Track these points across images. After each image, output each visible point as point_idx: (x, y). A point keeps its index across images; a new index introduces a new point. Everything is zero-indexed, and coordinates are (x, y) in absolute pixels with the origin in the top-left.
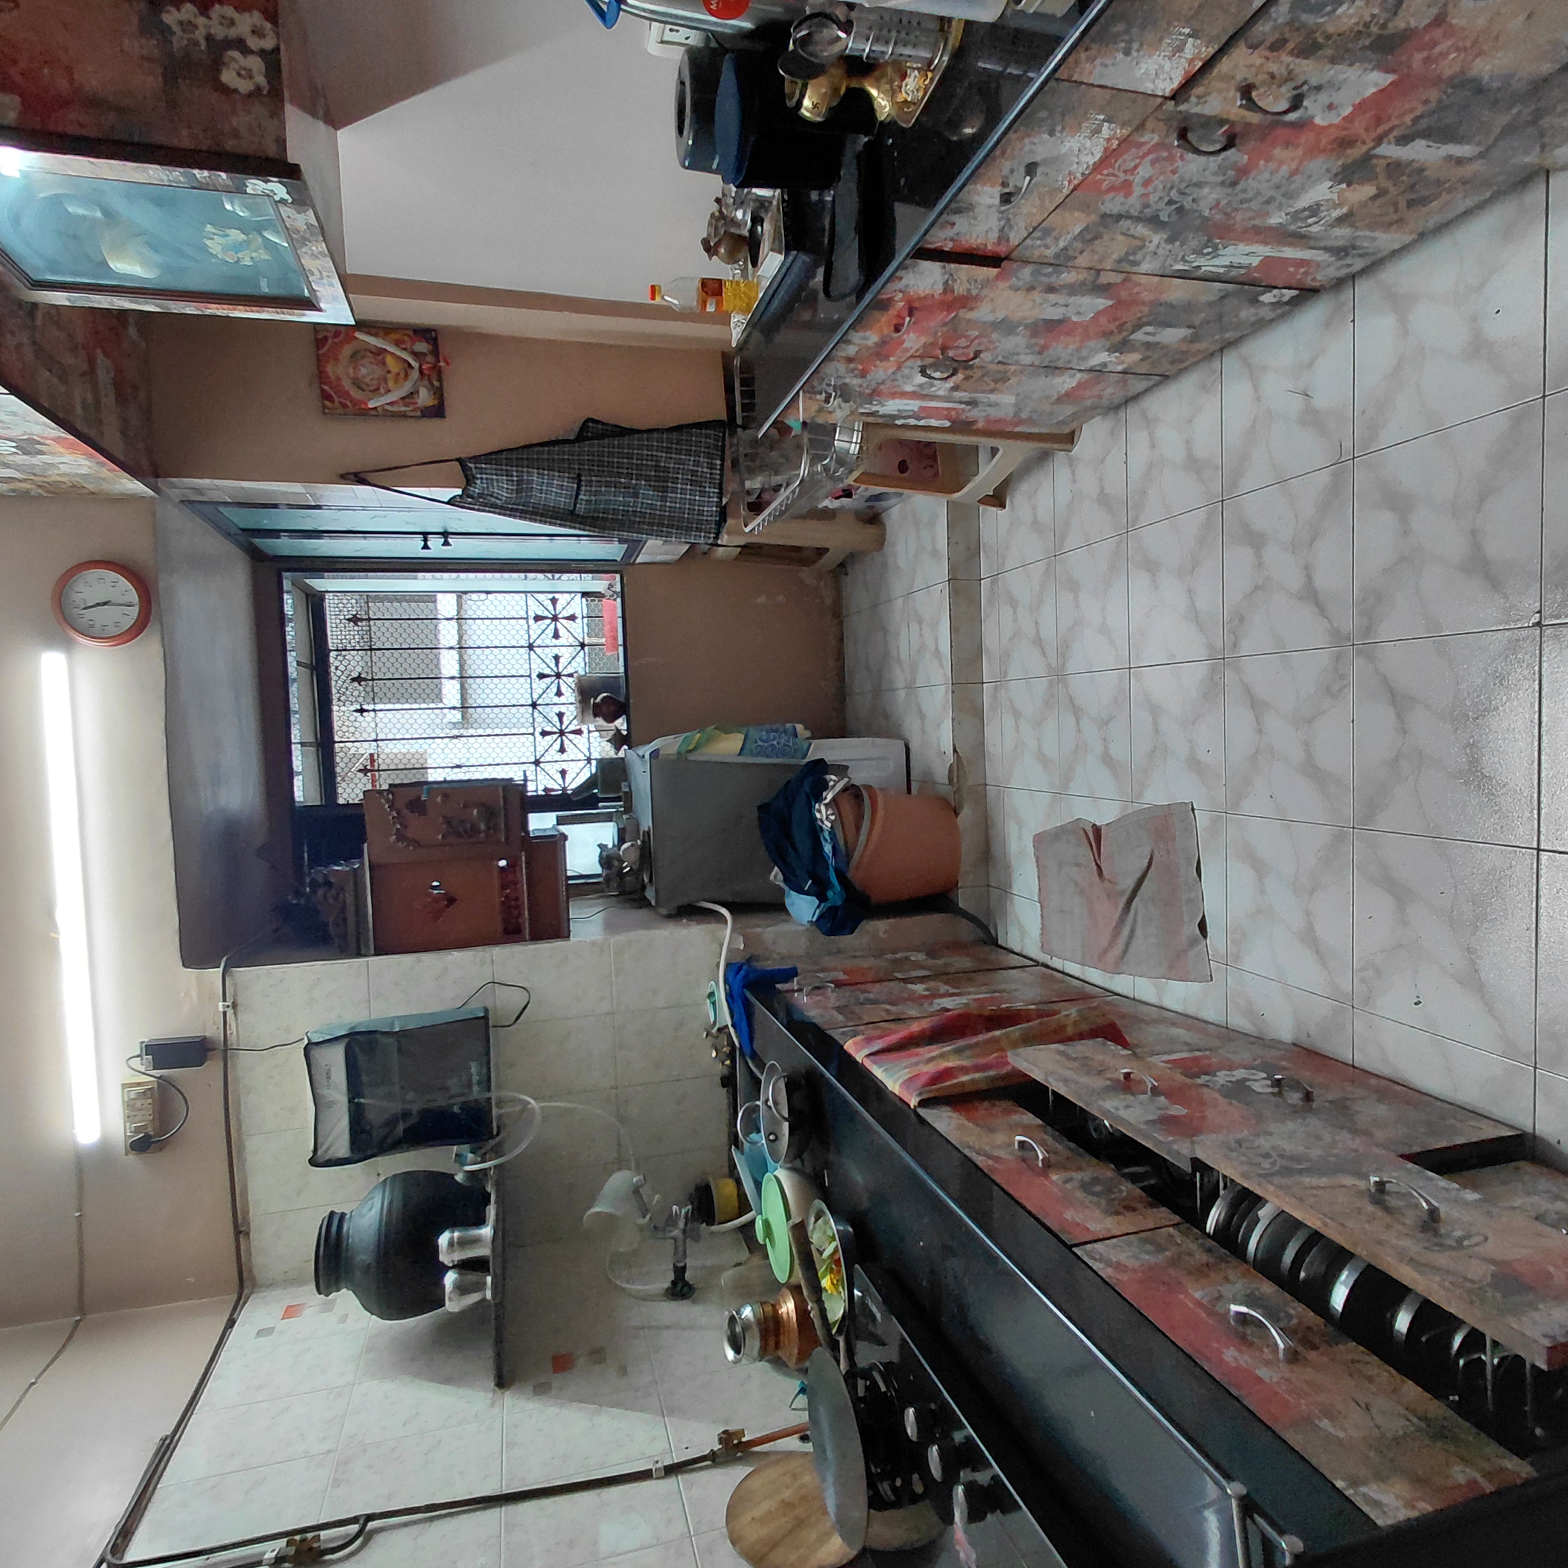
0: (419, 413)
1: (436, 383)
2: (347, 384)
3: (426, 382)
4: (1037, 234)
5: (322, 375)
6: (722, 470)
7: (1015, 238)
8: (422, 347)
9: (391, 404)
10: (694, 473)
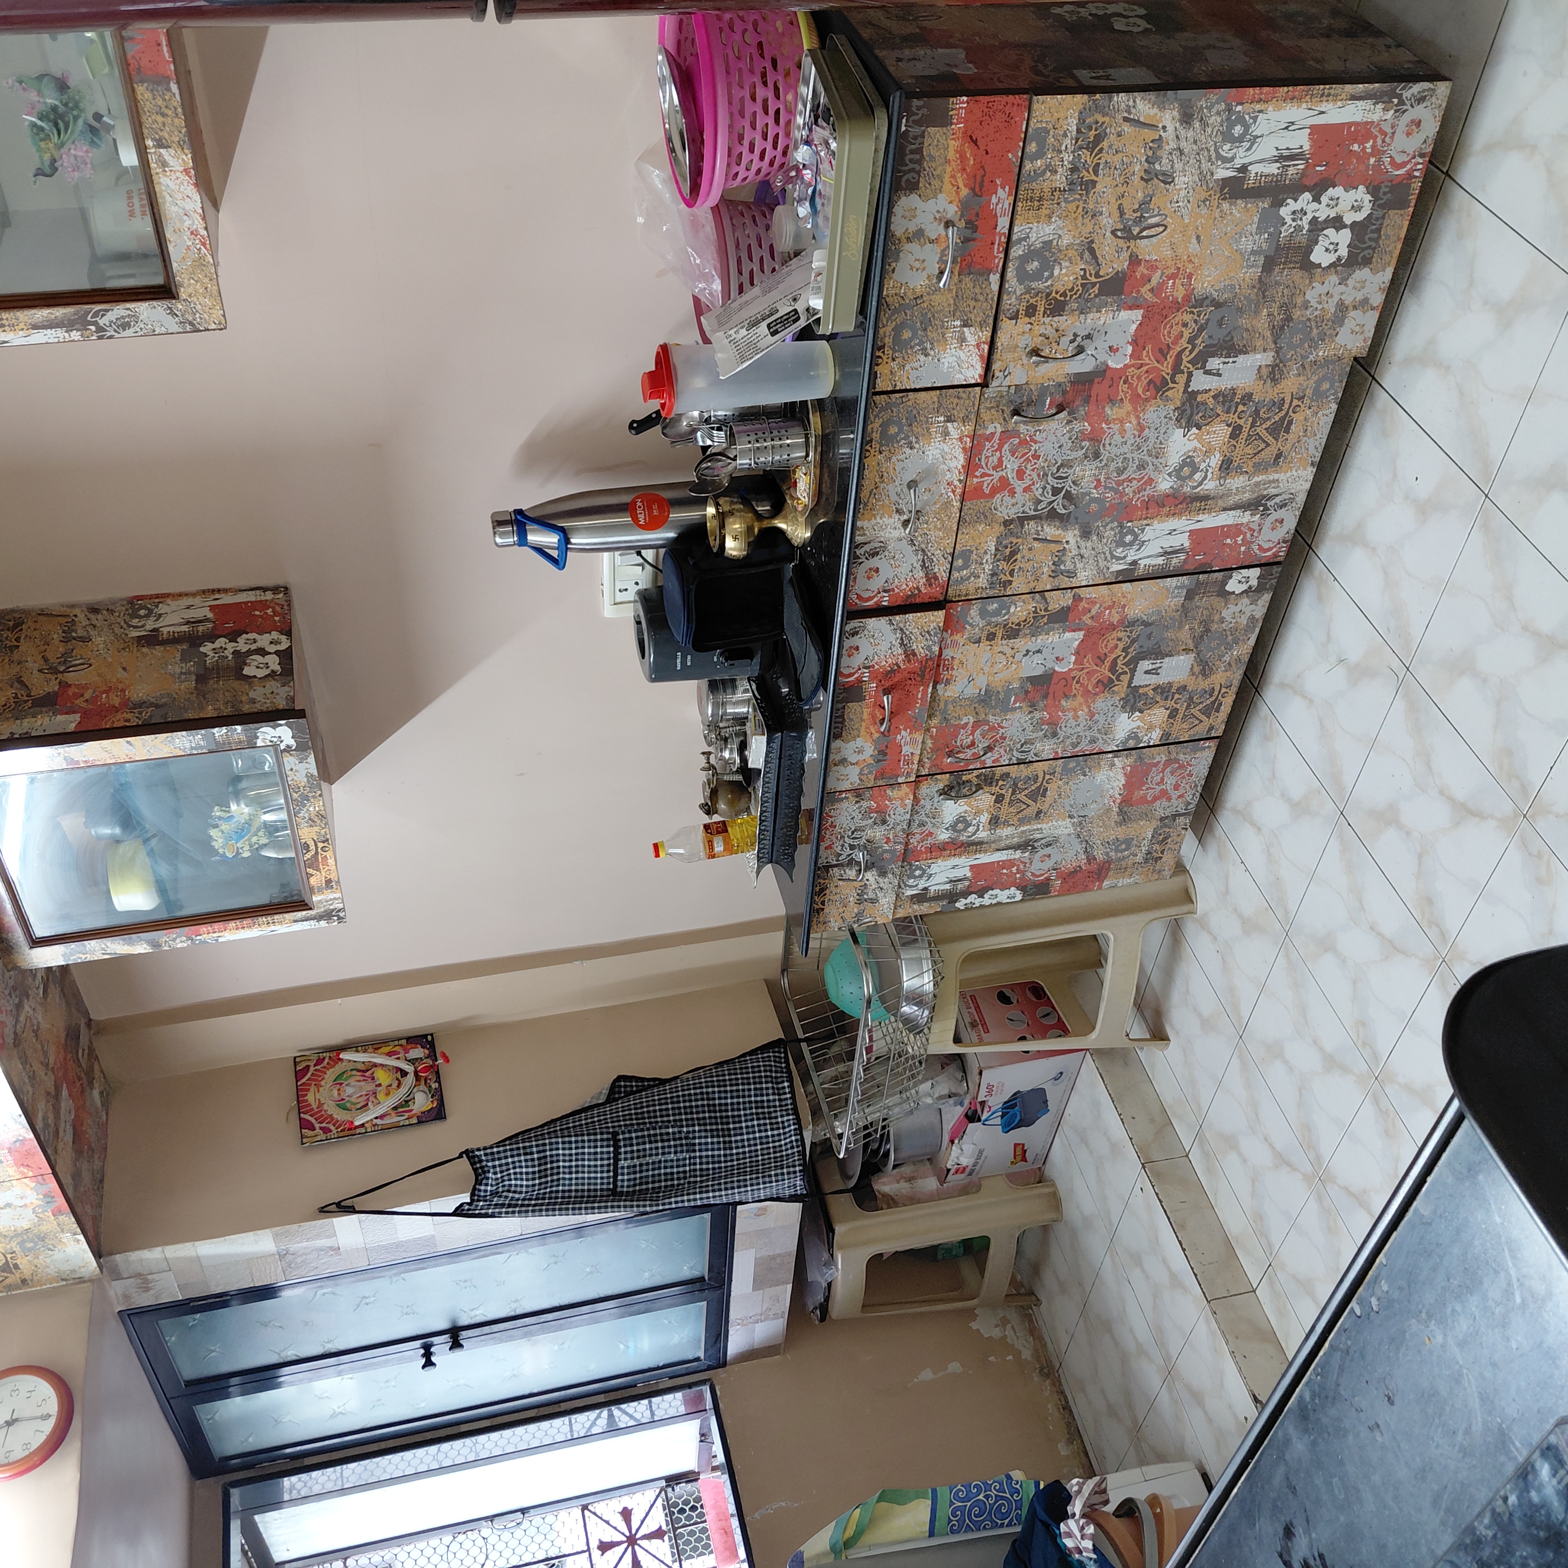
0: (415, 1121)
1: (435, 1086)
2: (331, 1108)
3: (422, 1087)
4: (959, 562)
5: (301, 1105)
6: (792, 1092)
7: (941, 570)
8: (418, 1052)
9: (381, 1117)
10: (759, 1105)
